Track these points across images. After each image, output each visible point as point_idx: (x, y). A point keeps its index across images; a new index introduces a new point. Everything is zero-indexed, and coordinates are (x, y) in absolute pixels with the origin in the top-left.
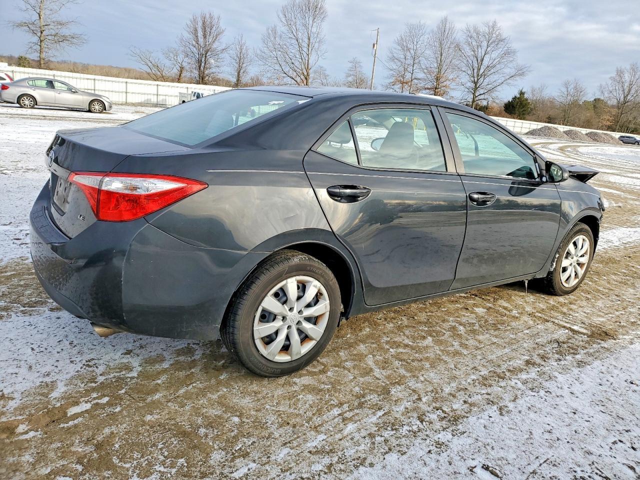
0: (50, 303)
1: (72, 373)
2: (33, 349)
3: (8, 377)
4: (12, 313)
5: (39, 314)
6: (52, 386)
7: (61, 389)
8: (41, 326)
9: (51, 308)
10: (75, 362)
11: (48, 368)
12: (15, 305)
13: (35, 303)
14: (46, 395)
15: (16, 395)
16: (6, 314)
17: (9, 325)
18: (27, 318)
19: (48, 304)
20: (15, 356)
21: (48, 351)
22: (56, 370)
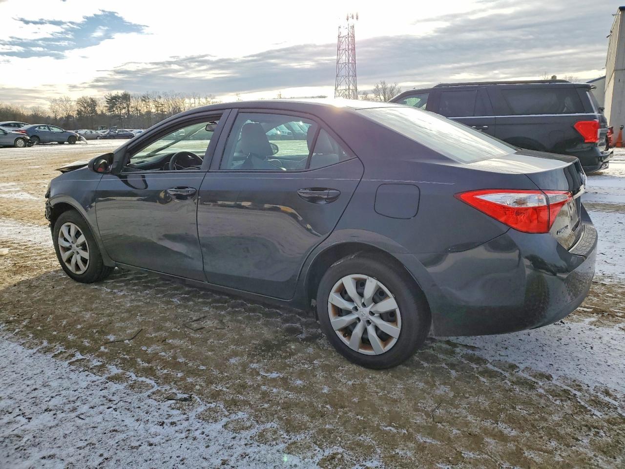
0: (544, 389)
1: (575, 324)
2: (592, 348)
3: (619, 339)
4: (592, 392)
5: (565, 378)
6: (591, 323)
7: (588, 320)
8: (572, 365)
9: (549, 380)
10: (568, 328)
11: (588, 332)
12: (583, 403)
13: (559, 395)
14: (598, 321)
15: (617, 329)
16: (599, 394)
17: (601, 379)
18: (580, 377)
19: (547, 388)
20: (608, 349)
21: (580, 342)
22: (584, 329)
